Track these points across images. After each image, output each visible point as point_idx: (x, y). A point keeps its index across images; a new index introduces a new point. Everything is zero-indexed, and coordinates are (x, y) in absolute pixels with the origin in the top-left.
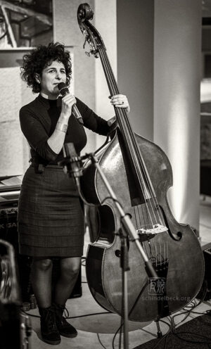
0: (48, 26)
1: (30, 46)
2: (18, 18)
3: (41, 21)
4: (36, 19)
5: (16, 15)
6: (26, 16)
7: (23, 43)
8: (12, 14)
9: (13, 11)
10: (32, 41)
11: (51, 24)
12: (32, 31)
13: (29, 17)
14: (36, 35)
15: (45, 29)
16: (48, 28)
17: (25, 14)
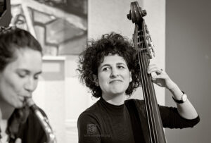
0: (82, 30)
1: (57, 55)
2: (43, 19)
3: (72, 25)
4: (65, 22)
5: (40, 15)
6: (53, 18)
7: (48, 51)
8: (36, 14)
9: (37, 11)
10: (61, 48)
11: (85, 29)
12: (61, 37)
13: (57, 19)
14: (66, 41)
15: (77, 34)
16: (82, 33)
17: (52, 15)
